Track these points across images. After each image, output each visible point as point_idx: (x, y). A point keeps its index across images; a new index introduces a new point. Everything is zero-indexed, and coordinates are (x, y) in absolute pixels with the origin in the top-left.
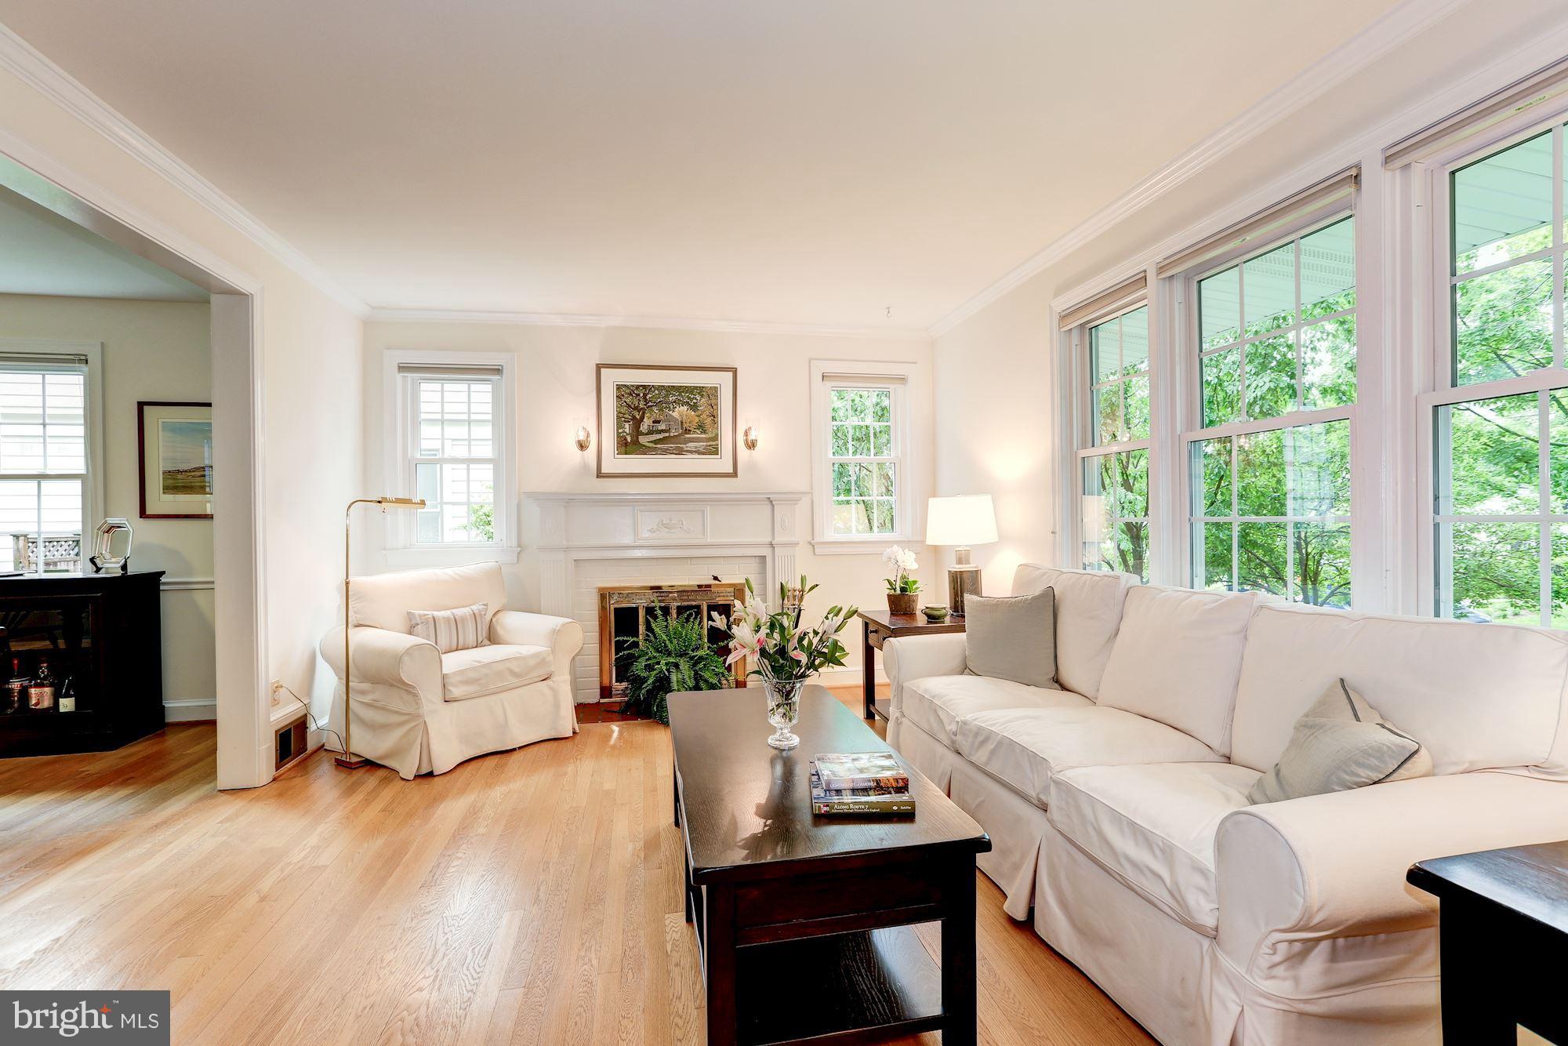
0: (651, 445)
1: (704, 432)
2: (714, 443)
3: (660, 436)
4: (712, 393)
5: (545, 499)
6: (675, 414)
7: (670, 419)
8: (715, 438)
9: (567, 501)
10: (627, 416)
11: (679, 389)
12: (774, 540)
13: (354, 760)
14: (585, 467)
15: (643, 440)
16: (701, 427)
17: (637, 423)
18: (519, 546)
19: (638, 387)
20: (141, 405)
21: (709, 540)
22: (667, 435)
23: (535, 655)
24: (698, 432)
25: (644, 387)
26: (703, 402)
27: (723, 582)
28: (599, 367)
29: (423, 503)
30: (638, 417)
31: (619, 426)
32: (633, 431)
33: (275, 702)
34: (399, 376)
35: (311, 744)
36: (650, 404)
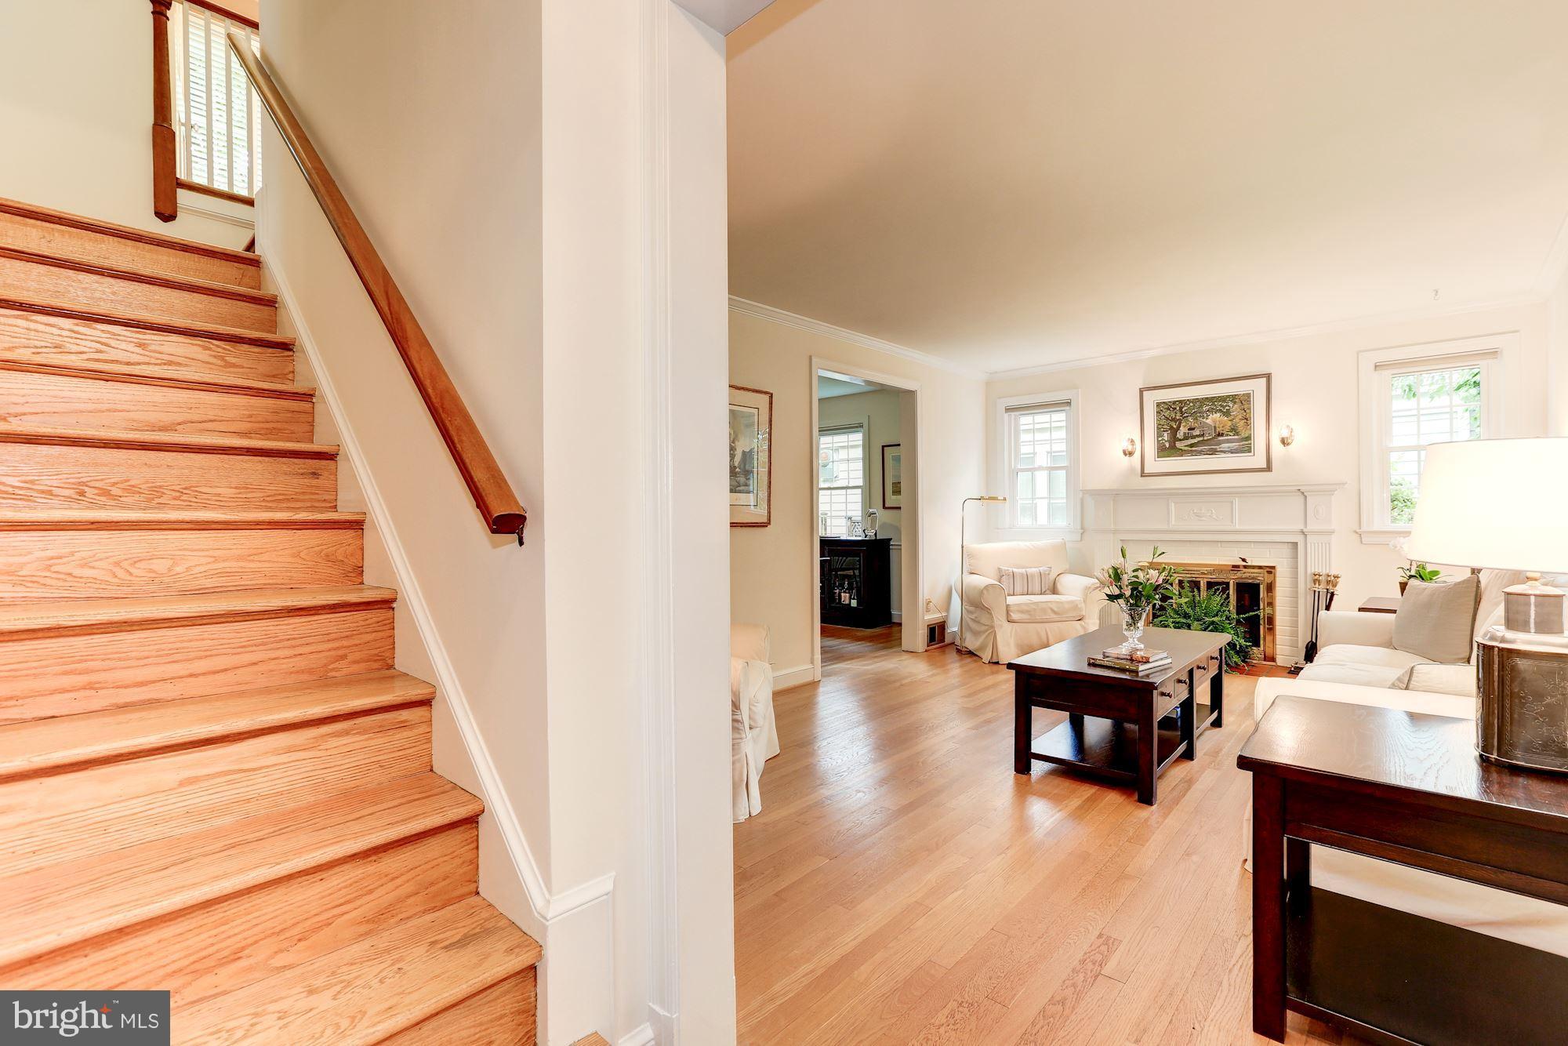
0: (1186, 448)
1: (1237, 434)
2: (1247, 443)
3: (1196, 440)
4: (1244, 400)
5: (1099, 494)
6: (1209, 421)
7: (1203, 425)
8: (1248, 438)
9: (1116, 497)
10: (1166, 427)
11: (1212, 400)
12: (1306, 527)
13: (964, 649)
14: (1132, 469)
15: (1178, 445)
16: (1234, 430)
17: (1174, 431)
18: (1082, 528)
19: (1174, 402)
20: (883, 447)
21: (1238, 527)
22: (1201, 439)
23: (1072, 602)
24: (1231, 434)
25: (1180, 402)
26: (1235, 409)
27: (1249, 564)
28: (1141, 391)
29: (1005, 499)
30: (1175, 427)
31: (1159, 435)
32: (1171, 438)
33: (928, 610)
34: (1006, 415)
35: (948, 640)
36: (1186, 415)
